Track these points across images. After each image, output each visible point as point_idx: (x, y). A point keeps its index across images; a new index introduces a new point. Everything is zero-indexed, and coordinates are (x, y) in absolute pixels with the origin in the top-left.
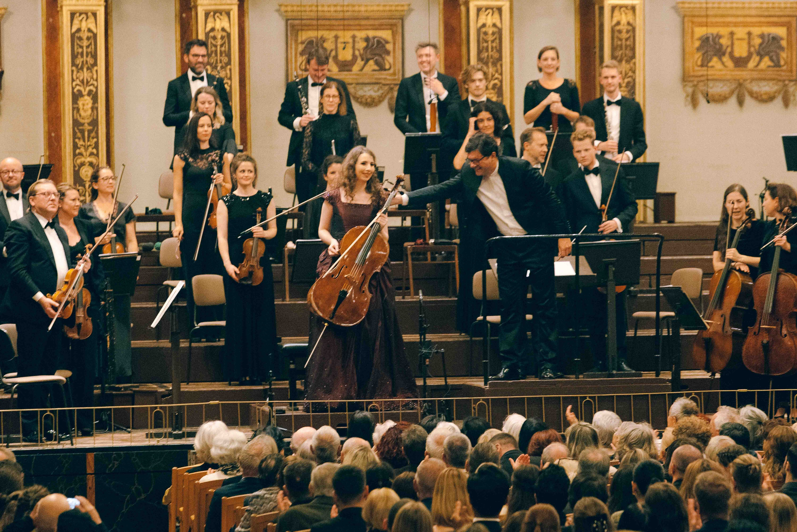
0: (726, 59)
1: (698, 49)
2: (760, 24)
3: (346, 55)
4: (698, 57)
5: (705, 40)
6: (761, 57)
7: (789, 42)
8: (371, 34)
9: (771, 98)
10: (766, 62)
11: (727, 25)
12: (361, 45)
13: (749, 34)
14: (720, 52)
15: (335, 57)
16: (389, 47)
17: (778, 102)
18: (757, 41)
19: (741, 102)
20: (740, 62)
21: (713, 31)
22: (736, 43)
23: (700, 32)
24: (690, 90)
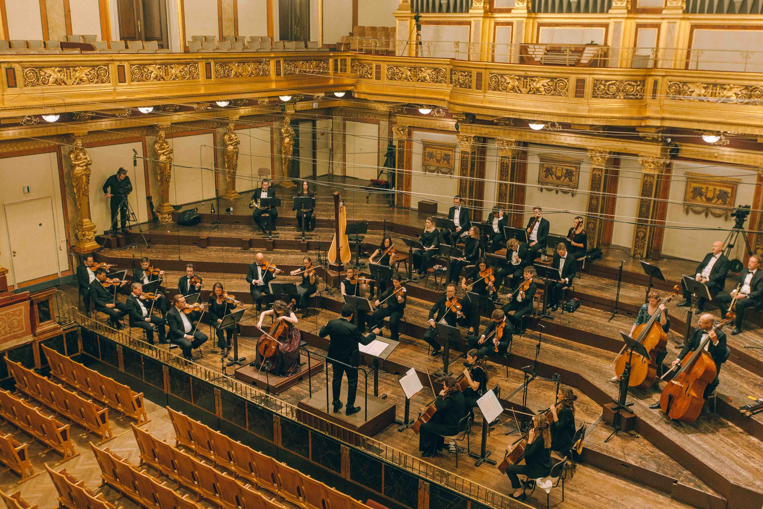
0: (703, 198)
1: (692, 192)
2: (720, 186)
3: (559, 174)
4: (691, 194)
5: (695, 189)
6: (718, 199)
7: (732, 195)
8: (568, 168)
9: (720, 216)
10: (720, 201)
11: (706, 184)
12: (565, 171)
13: (715, 189)
14: (701, 194)
15: (555, 175)
16: (574, 173)
17: (723, 218)
18: (718, 193)
19: (707, 215)
20: (709, 200)
21: (700, 185)
22: (709, 192)
23: (694, 185)
24: (686, 207)
